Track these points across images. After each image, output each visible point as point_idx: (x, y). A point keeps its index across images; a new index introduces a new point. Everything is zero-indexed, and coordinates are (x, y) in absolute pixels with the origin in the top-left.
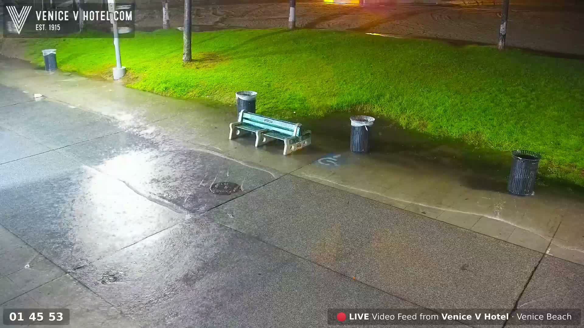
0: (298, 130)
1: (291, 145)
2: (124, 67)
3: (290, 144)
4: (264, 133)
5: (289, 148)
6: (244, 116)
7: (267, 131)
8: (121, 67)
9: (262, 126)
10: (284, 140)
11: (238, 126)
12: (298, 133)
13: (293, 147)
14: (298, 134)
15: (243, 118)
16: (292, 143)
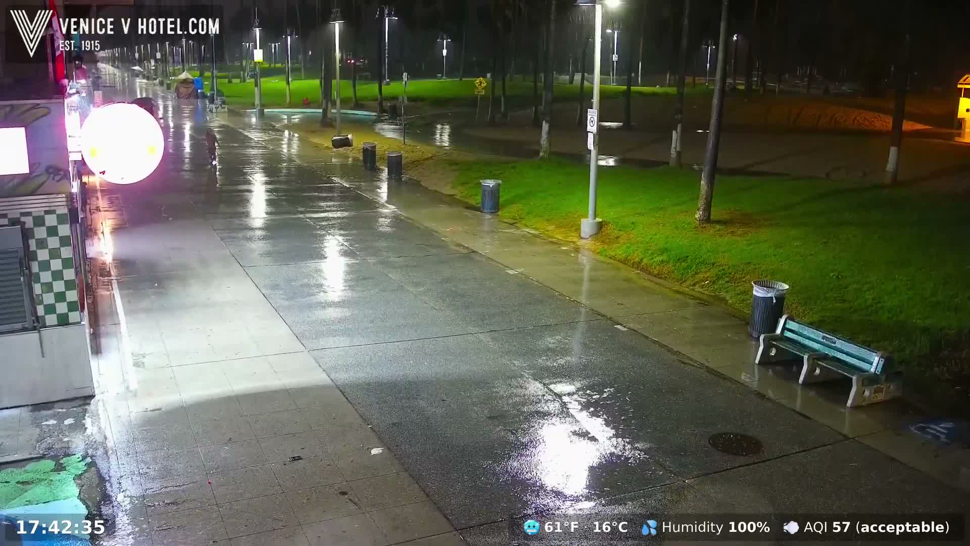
0: (881, 363)
1: (864, 388)
2: (599, 220)
3: (863, 384)
4: (818, 359)
5: (860, 393)
6: (787, 326)
7: (825, 357)
8: (595, 219)
9: (816, 346)
10: (852, 377)
11: (775, 342)
12: (879, 369)
13: (867, 393)
14: (880, 371)
15: (784, 328)
16: (868, 385)
